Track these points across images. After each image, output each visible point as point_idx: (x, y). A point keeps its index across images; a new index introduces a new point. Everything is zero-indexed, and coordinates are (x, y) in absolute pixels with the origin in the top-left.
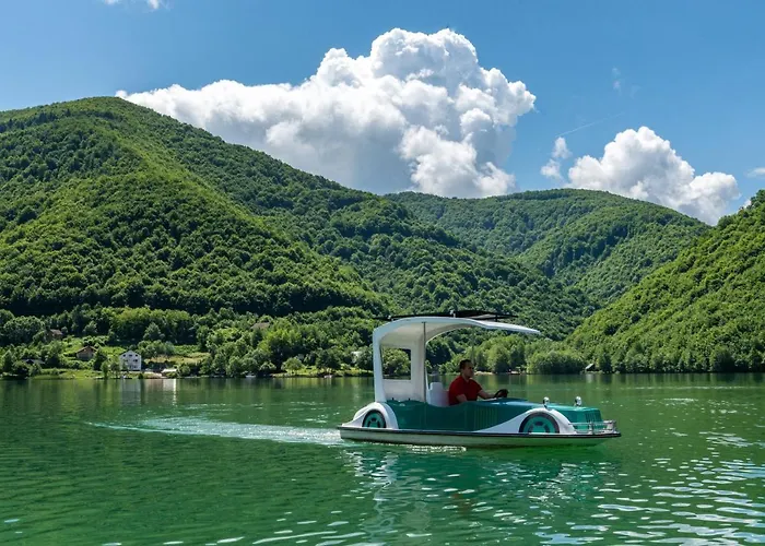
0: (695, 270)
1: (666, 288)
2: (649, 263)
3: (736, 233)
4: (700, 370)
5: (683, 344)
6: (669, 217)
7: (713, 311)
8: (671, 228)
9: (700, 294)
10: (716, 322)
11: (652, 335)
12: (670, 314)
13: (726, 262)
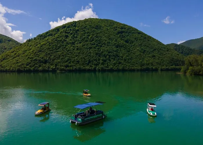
0: (15, 53)
1: (9, 55)
2: (6, 49)
3: (23, 47)
4: (14, 71)
5: (11, 66)
6: (10, 40)
7: (17, 61)
8: (11, 42)
9: (15, 57)
10: (18, 63)
11: (5, 64)
12: (9, 61)
13: (20, 52)
